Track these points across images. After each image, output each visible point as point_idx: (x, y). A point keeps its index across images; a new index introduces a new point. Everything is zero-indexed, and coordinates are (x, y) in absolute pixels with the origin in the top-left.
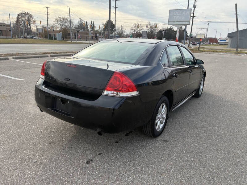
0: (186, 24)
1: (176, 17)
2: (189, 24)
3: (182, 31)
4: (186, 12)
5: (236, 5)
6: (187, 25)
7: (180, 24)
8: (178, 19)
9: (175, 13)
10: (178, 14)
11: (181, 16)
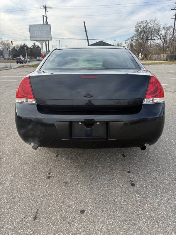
0: (48, 39)
1: (37, 33)
2: (51, 40)
3: (36, 48)
4: (46, 28)
5: (84, 22)
6: (49, 41)
7: (42, 40)
8: (39, 35)
9: (35, 29)
10: (39, 30)
11: (42, 32)
